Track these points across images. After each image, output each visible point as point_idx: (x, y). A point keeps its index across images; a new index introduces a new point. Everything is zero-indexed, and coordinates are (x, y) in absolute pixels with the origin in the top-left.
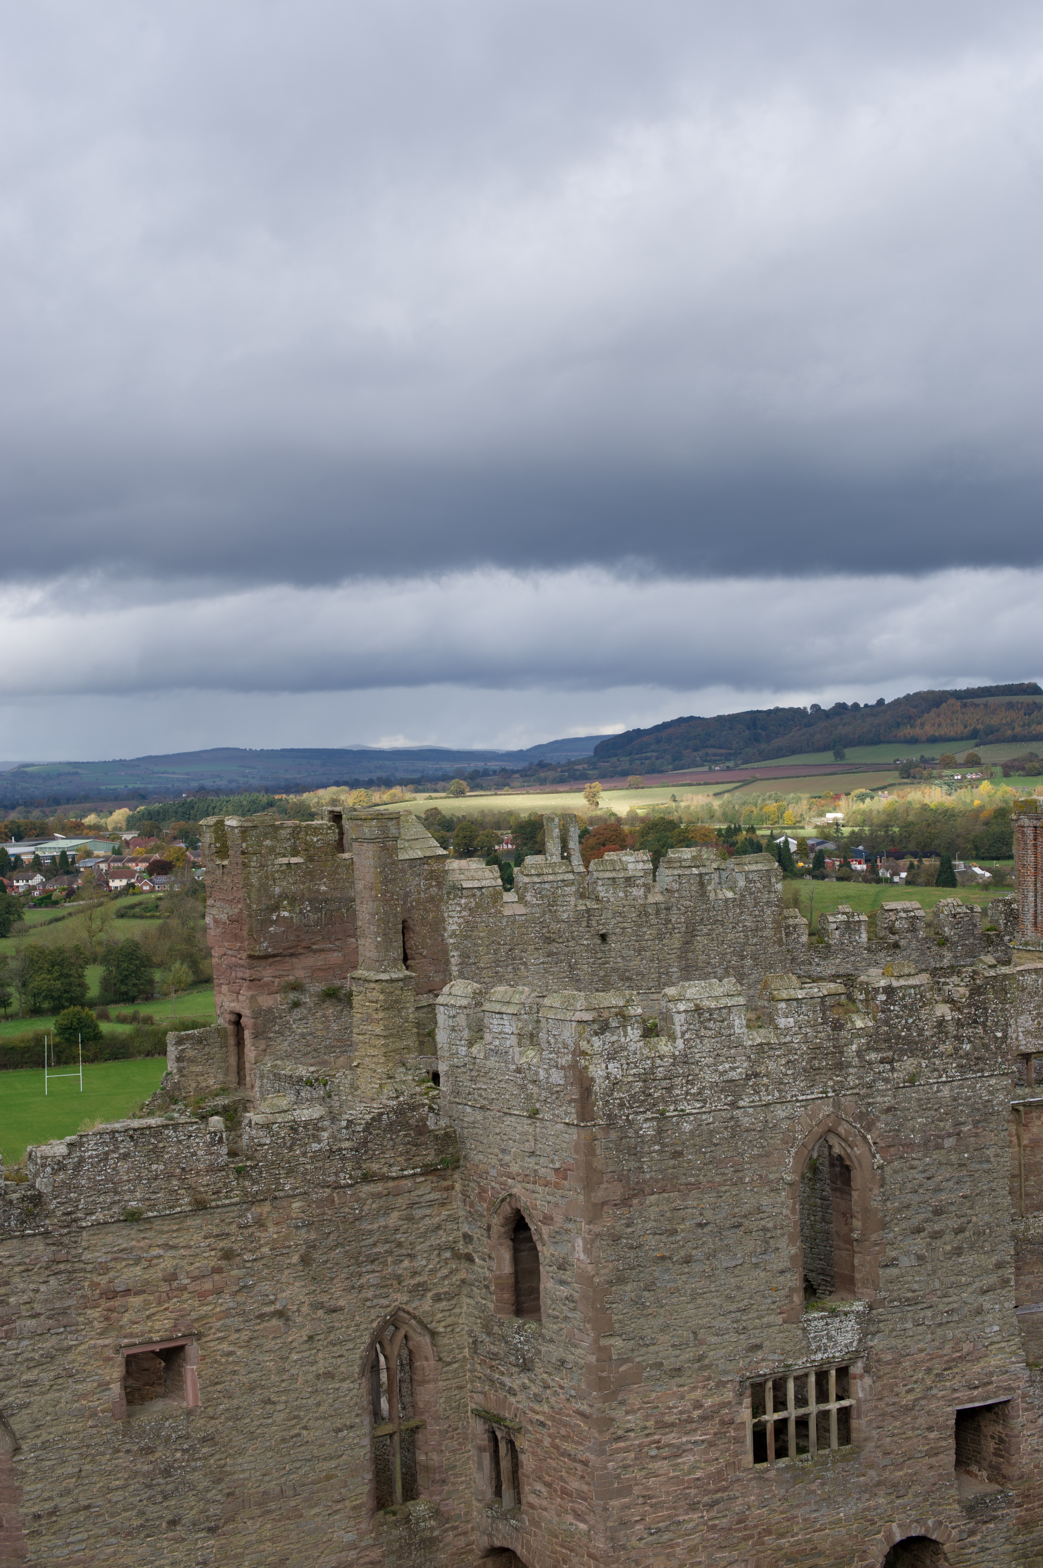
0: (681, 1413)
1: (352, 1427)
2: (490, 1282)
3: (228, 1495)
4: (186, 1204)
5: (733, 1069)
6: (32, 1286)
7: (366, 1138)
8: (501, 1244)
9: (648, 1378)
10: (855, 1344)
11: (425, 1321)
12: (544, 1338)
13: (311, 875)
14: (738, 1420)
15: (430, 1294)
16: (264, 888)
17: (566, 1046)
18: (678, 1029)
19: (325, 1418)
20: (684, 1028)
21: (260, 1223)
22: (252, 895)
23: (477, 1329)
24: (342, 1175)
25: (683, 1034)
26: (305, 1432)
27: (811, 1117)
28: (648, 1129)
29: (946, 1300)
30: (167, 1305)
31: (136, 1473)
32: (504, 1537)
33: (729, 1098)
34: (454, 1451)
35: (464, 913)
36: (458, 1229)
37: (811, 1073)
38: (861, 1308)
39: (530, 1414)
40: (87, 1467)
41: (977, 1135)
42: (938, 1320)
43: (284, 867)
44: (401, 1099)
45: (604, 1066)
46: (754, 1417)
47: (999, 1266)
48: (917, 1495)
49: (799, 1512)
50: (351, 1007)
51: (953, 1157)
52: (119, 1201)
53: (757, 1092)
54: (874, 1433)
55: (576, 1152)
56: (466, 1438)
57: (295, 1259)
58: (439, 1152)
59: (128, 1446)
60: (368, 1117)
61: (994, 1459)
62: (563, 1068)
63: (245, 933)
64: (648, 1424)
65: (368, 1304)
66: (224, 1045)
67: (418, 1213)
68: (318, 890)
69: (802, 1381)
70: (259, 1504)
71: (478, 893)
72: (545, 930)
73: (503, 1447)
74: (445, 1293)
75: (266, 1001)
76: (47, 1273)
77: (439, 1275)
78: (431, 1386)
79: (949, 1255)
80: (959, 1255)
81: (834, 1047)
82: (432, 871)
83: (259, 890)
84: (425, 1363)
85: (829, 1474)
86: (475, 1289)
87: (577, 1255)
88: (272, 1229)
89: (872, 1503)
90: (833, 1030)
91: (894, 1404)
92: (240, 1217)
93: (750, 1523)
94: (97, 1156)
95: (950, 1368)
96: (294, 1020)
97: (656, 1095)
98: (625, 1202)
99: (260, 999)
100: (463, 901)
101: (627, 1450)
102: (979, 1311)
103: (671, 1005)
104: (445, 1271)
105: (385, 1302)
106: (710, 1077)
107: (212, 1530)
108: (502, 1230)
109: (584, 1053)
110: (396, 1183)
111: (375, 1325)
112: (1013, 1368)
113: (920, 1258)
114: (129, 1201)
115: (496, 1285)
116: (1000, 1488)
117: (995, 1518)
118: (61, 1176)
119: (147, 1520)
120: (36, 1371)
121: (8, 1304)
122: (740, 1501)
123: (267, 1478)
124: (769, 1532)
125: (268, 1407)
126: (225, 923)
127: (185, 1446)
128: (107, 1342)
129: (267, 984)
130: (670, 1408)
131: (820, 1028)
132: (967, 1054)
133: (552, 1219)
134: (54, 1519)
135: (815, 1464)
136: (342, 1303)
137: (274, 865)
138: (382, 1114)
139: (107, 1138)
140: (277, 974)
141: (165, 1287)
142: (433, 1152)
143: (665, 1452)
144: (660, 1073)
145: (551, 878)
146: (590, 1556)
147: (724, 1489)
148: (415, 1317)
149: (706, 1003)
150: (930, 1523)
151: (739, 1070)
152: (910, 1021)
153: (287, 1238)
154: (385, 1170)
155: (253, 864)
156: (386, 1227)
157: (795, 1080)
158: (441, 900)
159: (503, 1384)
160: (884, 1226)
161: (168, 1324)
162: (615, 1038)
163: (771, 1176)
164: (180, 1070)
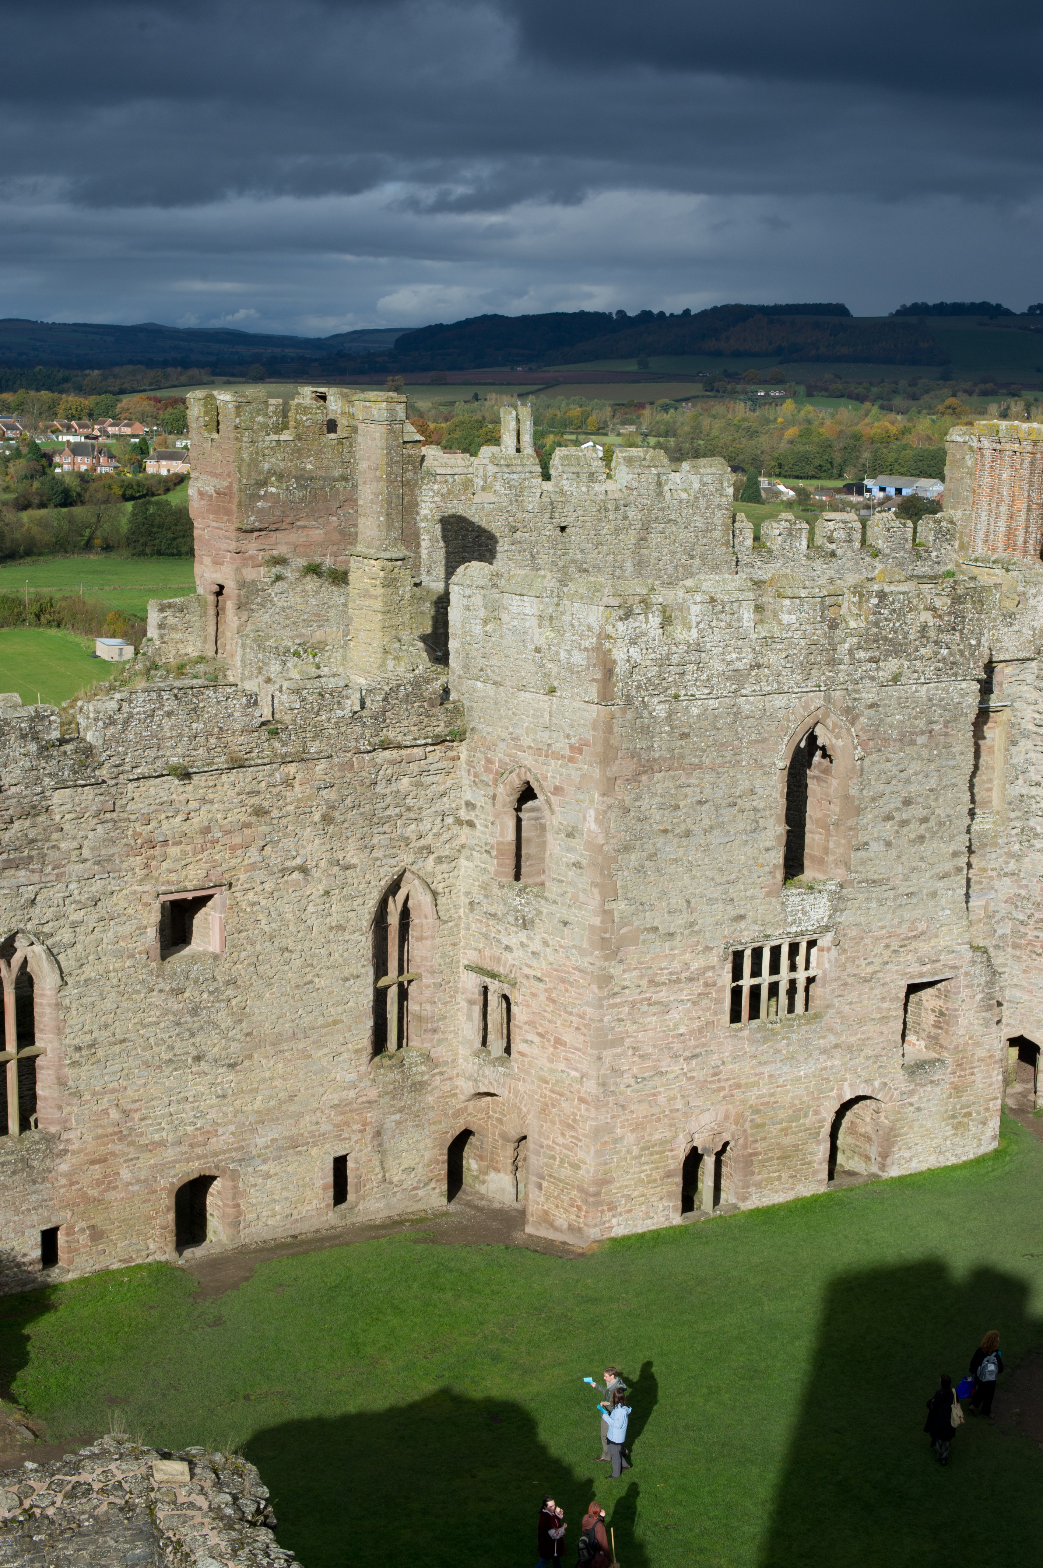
0: (671, 974)
1: (358, 977)
2: (492, 848)
3: (247, 1035)
4: (223, 763)
5: (738, 659)
6: (81, 834)
7: (384, 707)
8: (505, 813)
9: (644, 941)
10: (825, 919)
11: (429, 881)
12: (546, 899)
13: (298, 453)
14: (720, 984)
15: (432, 857)
16: (254, 463)
17: (589, 628)
18: (694, 619)
19: (334, 967)
20: (699, 619)
21: (288, 782)
22: (243, 470)
23: (475, 890)
24: (362, 741)
25: (698, 624)
26: (317, 980)
27: (805, 708)
28: (661, 710)
29: (907, 883)
30: (200, 856)
31: (166, 1012)
32: (491, 1083)
33: (734, 687)
34: (445, 1003)
35: (436, 499)
36: (460, 798)
37: (807, 667)
38: (833, 888)
39: (526, 970)
40: (124, 1005)
41: (946, 734)
42: (898, 902)
43: (274, 444)
44: (417, 671)
45: (625, 650)
46: (734, 980)
47: (955, 854)
48: (868, 1058)
49: (766, 1070)
50: (348, 584)
51: (925, 753)
52: (163, 756)
53: (758, 682)
54: (836, 1001)
55: (594, 729)
56: (456, 992)
57: (317, 817)
58: (449, 724)
59: (161, 986)
60: (387, 688)
61: (933, 1031)
62: (586, 649)
63: (234, 507)
64: (642, 983)
65: (378, 863)
66: (203, 615)
67: (427, 780)
68: (304, 469)
69: (776, 951)
70: (273, 1044)
71: (451, 480)
72: (511, 519)
73: (494, 1000)
74: (446, 857)
75: (250, 574)
76: (96, 821)
77: (442, 839)
78: (428, 942)
79: (913, 842)
80: (922, 843)
81: (829, 644)
82: (410, 456)
83: (249, 465)
84: (424, 921)
85: (794, 1036)
86: (475, 853)
87: (587, 825)
88: (297, 789)
89: (829, 1064)
90: (830, 628)
91: (854, 975)
92: (270, 776)
93: (722, 1076)
94: (145, 713)
95: (905, 946)
96: (276, 594)
97: (670, 679)
98: (635, 778)
99: (244, 571)
100: (436, 487)
101: (621, 1005)
102: (934, 895)
103: (688, 596)
104: (446, 836)
105: (393, 862)
106: (719, 667)
107: (232, 1066)
108: (508, 799)
109: (609, 637)
110: (409, 750)
111: (383, 883)
112: (958, 948)
113: (888, 844)
114: (171, 756)
115: (498, 850)
116: (937, 1056)
117: (932, 1082)
118: (111, 730)
119: (175, 1055)
120: (82, 912)
121: (59, 849)
122: (715, 1056)
123: (281, 1021)
124: (738, 1086)
125: (286, 954)
126: (211, 496)
127: (211, 989)
128: (146, 889)
129: (252, 557)
130: (662, 969)
131: (818, 626)
132: (944, 659)
133: (562, 789)
134: (93, 1051)
135: (783, 1027)
136: (355, 861)
137: (264, 441)
138: (400, 685)
139: (154, 695)
140: (262, 547)
141: (199, 840)
142: (442, 724)
143: (654, 1009)
144: (675, 659)
145: (519, 469)
146: (582, 1100)
147: (704, 1045)
148: (419, 877)
149: (718, 596)
150: (877, 1084)
151: (744, 661)
152: (897, 624)
153: (309, 798)
154: (399, 739)
155: (244, 439)
156: (398, 792)
157: (793, 672)
158: (416, 484)
159: (499, 941)
160: (859, 811)
161: (202, 873)
162: (637, 624)
163: (765, 762)
164: (162, 637)
